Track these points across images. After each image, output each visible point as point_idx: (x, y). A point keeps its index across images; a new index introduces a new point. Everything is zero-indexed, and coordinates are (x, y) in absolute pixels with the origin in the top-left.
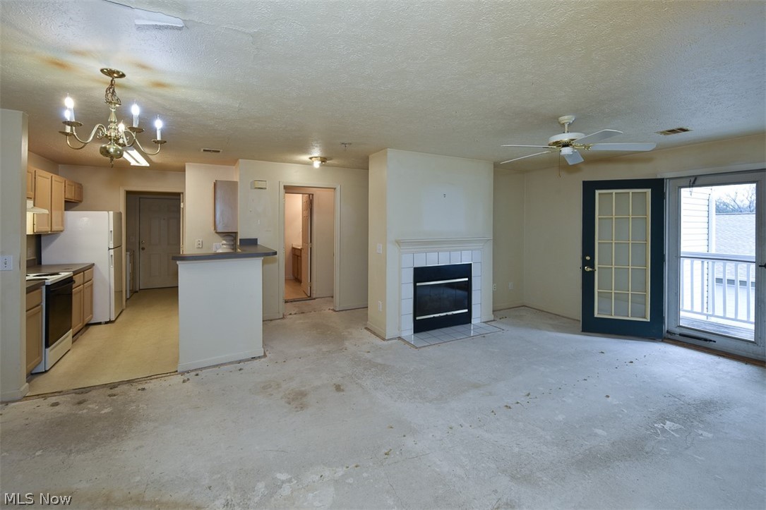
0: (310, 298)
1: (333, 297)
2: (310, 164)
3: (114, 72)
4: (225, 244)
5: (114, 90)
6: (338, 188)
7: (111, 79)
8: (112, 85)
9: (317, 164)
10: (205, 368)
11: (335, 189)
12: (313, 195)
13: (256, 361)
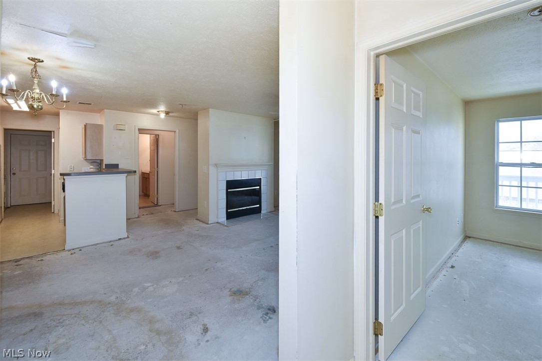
0: (157, 205)
1: (173, 204)
2: (157, 115)
3: (37, 59)
4: (92, 168)
5: (36, 71)
6: (177, 131)
7: (35, 63)
8: (35, 67)
9: (163, 115)
10: (86, 247)
11: (175, 132)
12: (158, 135)
13: (121, 241)
